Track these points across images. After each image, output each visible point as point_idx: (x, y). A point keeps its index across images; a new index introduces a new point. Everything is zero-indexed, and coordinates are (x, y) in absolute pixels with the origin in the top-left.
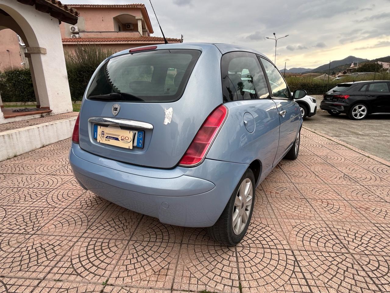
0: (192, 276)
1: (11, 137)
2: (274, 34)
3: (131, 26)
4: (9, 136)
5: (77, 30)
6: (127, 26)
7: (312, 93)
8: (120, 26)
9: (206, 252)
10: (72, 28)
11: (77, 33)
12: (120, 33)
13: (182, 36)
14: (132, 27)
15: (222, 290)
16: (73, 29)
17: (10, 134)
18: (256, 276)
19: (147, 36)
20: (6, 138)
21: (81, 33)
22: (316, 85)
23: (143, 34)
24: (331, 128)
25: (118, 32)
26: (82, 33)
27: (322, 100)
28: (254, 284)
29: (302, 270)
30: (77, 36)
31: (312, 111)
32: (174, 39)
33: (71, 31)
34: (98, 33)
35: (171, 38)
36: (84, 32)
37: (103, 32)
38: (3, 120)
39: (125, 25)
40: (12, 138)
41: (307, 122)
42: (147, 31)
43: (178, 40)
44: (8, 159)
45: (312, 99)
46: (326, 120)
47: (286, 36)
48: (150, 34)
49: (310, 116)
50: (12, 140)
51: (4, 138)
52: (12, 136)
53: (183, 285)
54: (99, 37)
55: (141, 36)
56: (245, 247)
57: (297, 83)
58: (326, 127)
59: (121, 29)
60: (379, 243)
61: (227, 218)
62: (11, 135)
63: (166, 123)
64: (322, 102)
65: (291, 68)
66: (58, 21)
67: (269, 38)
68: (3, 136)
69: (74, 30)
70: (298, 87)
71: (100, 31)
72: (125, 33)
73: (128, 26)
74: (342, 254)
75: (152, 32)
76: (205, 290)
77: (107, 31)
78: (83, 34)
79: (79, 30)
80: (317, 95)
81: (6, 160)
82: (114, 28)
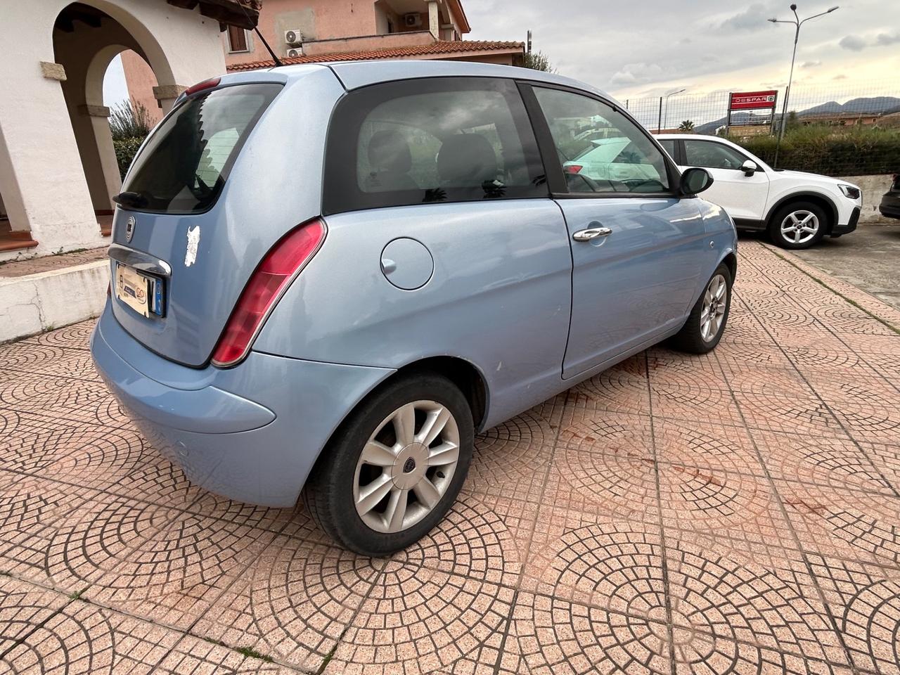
0: (248, 610)
1: (97, 274)
2: (794, 7)
3: (416, 19)
4: (92, 272)
5: (298, 39)
6: (408, 20)
7: (865, 170)
8: (392, 20)
9: (315, 562)
10: (288, 35)
11: (299, 45)
12: (391, 37)
13: (529, 35)
14: (418, 22)
15: (285, 654)
16: (291, 36)
17: (95, 269)
18: (383, 637)
19: (453, 39)
20: (87, 276)
21: (305, 44)
22: (877, 147)
23: (440, 37)
24: (890, 268)
25: (382, 36)
26: (308, 44)
27: (887, 191)
28: (365, 655)
29: (506, 645)
30: (299, 51)
31: (844, 220)
32: (509, 44)
33: (287, 42)
34: (340, 41)
35: (503, 41)
36: (313, 41)
37: (350, 38)
38: (101, 239)
39: (404, 18)
40: (100, 278)
41: (824, 251)
42: (452, 29)
43: (517, 46)
44: (91, 318)
45: (844, 188)
46: (890, 245)
47: (829, 12)
48: (463, 34)
49: (838, 235)
50: (98, 281)
51: (82, 277)
52: (98, 272)
53: (217, 626)
54: (343, 50)
55: (436, 42)
56: (411, 564)
57: (817, 142)
58: (876, 265)
59: (395, 26)
60: (778, 609)
61: (330, 494)
62: (97, 270)
63: (188, 264)
64: (887, 195)
65: (850, 99)
66: (219, 25)
67: (778, 20)
68: (81, 272)
69: (293, 40)
70: (822, 154)
71: (346, 37)
72: (398, 36)
73: (411, 20)
74: (644, 622)
75: (465, 28)
76: (250, 647)
77: (362, 36)
78: (309, 47)
79: (303, 38)
80: (879, 177)
81: (88, 320)
82: (377, 25)
